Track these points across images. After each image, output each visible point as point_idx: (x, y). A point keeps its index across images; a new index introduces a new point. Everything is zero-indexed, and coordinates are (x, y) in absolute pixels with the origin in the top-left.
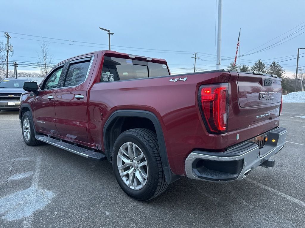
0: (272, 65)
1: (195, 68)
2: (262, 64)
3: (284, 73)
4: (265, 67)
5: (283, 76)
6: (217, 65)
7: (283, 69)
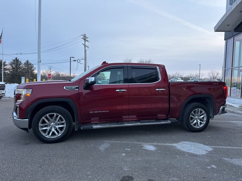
0: (26, 63)
2: (19, 61)
3: (35, 70)
4: (21, 64)
5: (34, 72)
6: (38, 62)
7: (34, 67)
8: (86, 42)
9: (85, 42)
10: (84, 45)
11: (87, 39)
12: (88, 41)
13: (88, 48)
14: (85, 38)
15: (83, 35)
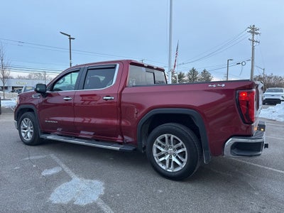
0: (203, 72)
4: (198, 73)
9: (253, 35)
12: (258, 34)
14: (253, 31)
15: (249, 27)
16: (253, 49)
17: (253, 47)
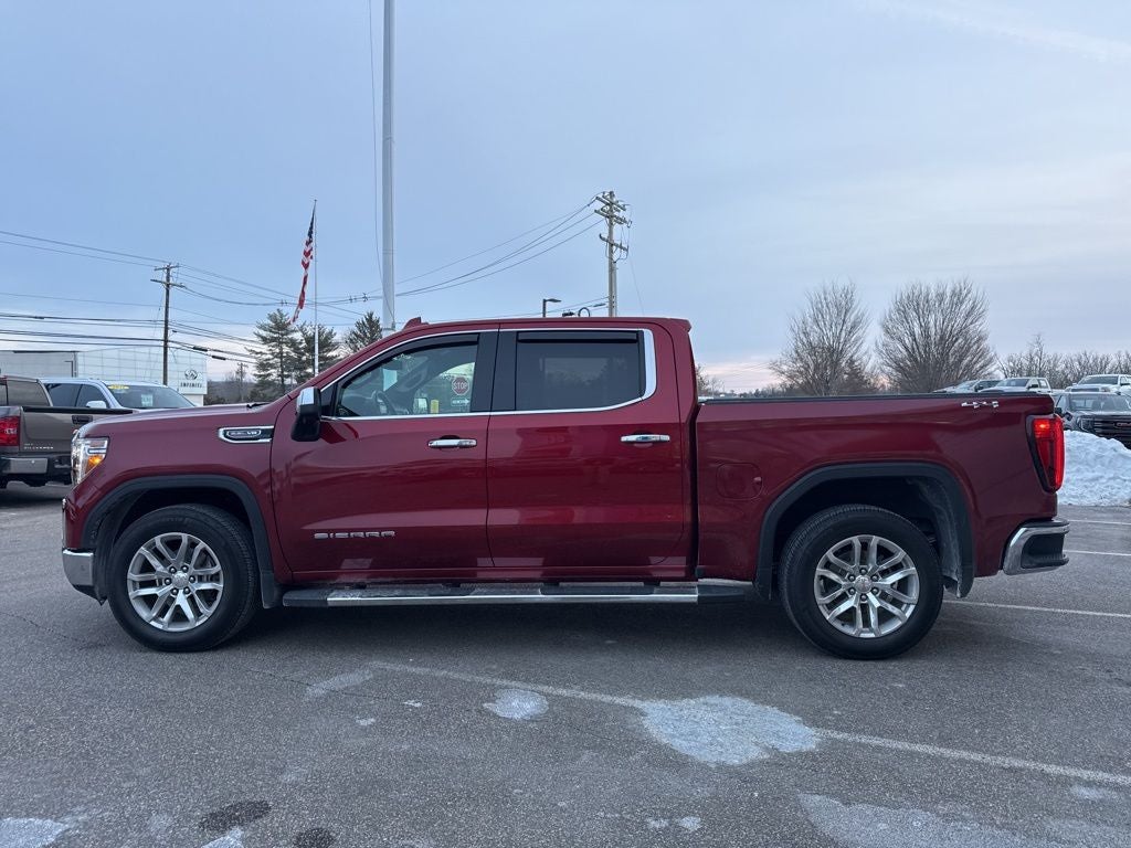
1: (166, 321)
8: (616, 227)
9: (611, 225)
10: (603, 239)
11: (621, 214)
12: (621, 221)
13: (624, 253)
14: (611, 210)
15: (600, 196)
16: (612, 270)
17: (612, 264)
